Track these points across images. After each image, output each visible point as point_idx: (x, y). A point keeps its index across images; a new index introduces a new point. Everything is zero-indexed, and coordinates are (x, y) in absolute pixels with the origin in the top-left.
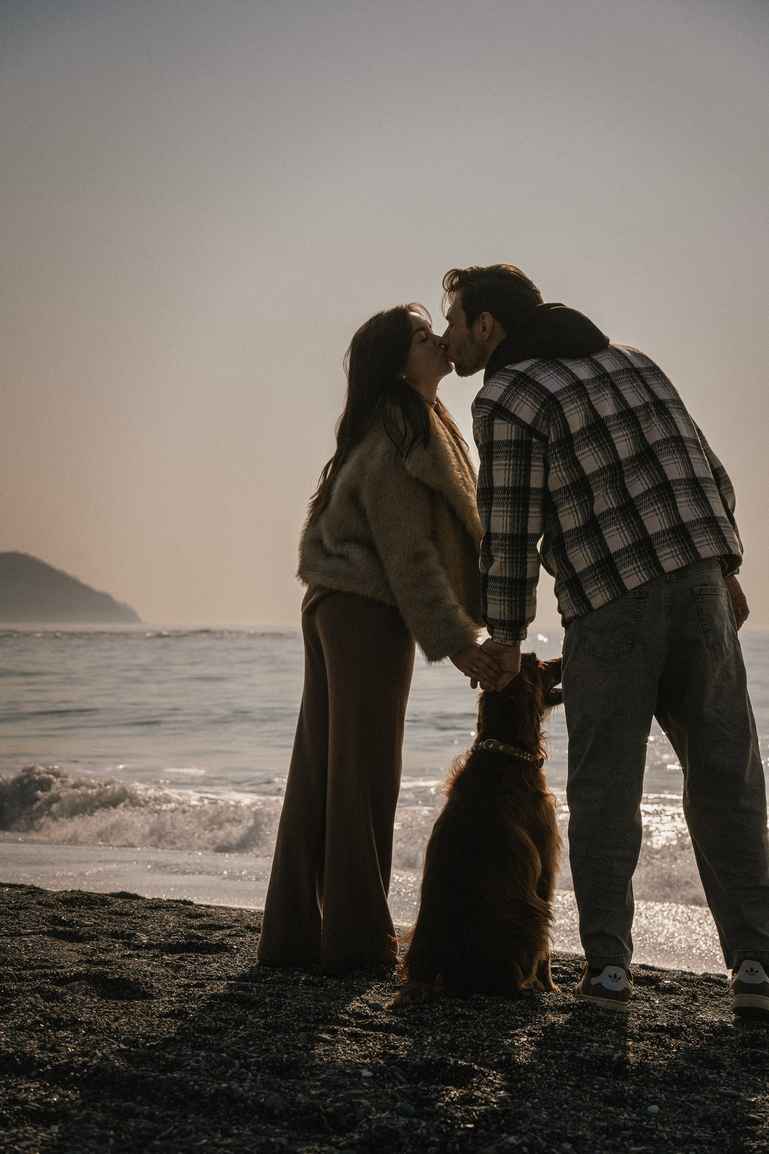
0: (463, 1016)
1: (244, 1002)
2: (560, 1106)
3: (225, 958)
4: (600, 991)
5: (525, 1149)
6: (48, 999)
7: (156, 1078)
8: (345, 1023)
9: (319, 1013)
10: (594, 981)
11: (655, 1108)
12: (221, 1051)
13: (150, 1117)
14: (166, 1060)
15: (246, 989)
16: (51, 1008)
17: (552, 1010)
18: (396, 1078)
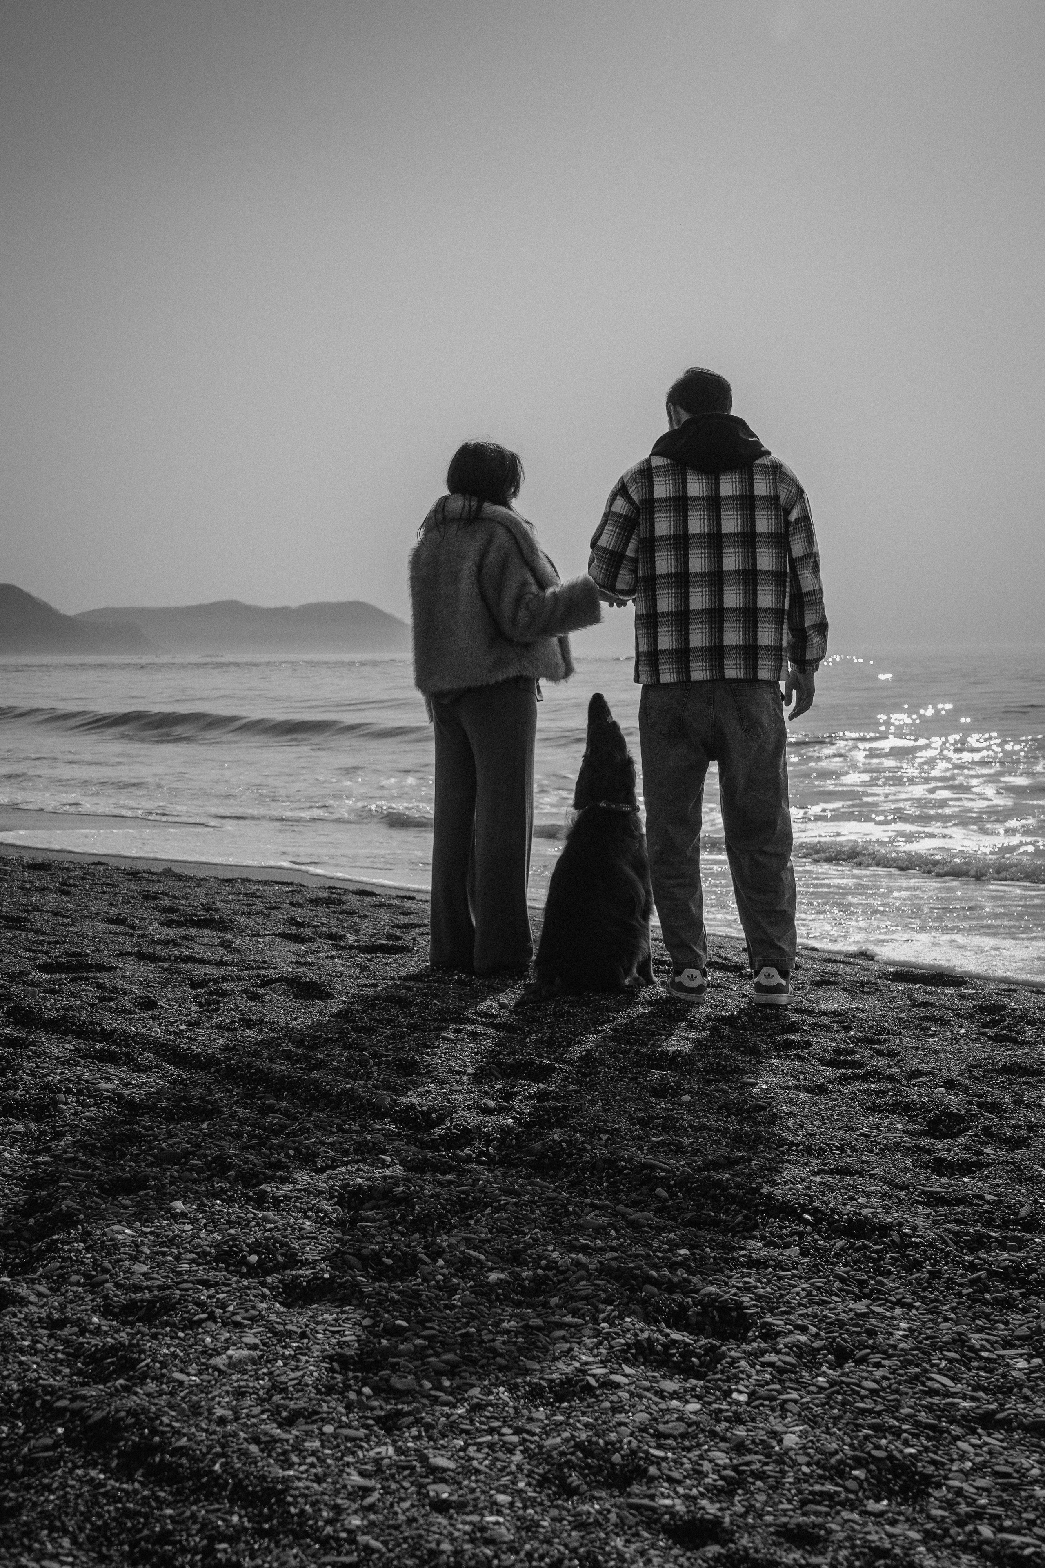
0: (568, 1012)
1: (402, 1003)
2: (614, 1097)
3: (406, 957)
4: (681, 987)
5: (564, 1145)
6: (251, 999)
7: (299, 1078)
8: (473, 1022)
9: (455, 1013)
10: (677, 979)
11: (687, 1098)
12: (365, 1049)
13: (286, 1113)
14: (316, 1059)
15: (408, 988)
16: (250, 1008)
17: (643, 1004)
18: (493, 1074)
